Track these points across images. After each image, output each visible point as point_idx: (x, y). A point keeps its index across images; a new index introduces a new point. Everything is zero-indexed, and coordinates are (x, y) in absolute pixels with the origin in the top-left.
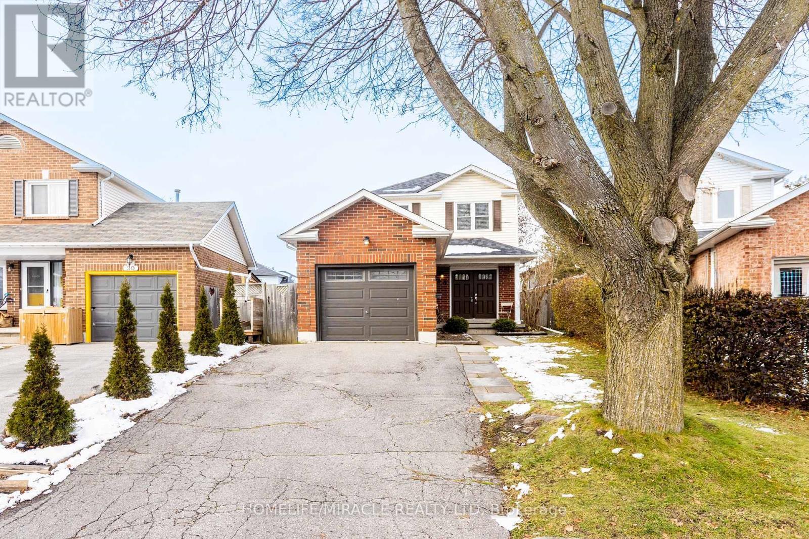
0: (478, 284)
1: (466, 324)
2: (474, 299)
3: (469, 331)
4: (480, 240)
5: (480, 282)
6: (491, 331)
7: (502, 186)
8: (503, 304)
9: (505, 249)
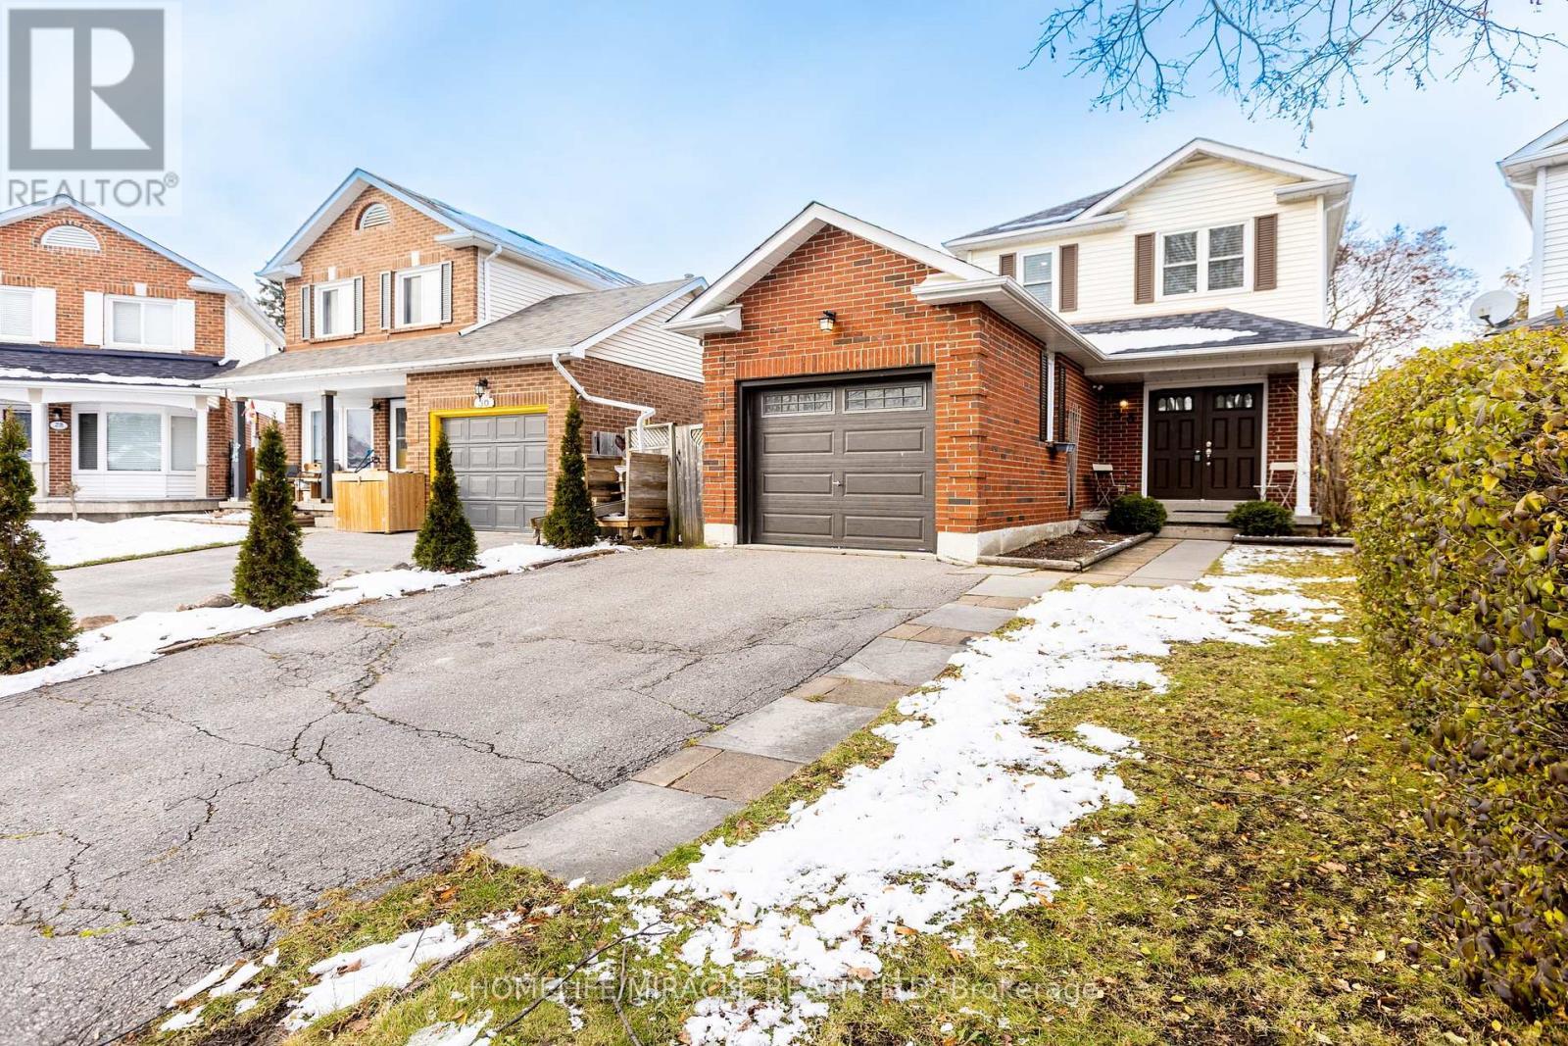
0: (1214, 420)
1: (1160, 513)
2: (1203, 454)
3: (1167, 531)
4: (1215, 314)
5: (1222, 414)
6: (1222, 532)
7: (1280, 179)
8: (1276, 466)
9: (1268, 330)
